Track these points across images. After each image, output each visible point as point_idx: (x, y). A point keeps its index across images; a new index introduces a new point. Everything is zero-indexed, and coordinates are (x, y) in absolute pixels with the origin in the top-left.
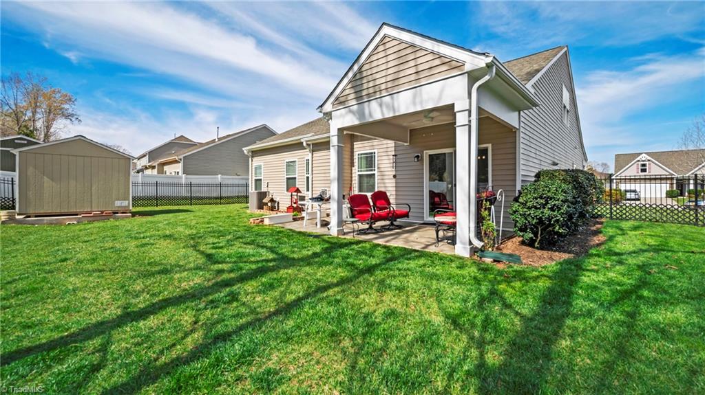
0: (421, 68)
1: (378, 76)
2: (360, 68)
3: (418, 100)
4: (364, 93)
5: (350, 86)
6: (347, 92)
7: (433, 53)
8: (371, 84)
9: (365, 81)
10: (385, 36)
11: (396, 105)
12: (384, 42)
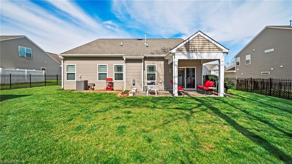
0: (210, 47)
1: (195, 46)
2: (189, 42)
3: (209, 56)
4: (190, 50)
5: (184, 46)
6: (182, 48)
7: (214, 45)
8: (193, 48)
9: (190, 46)
10: (199, 35)
11: (202, 56)
12: (198, 36)
